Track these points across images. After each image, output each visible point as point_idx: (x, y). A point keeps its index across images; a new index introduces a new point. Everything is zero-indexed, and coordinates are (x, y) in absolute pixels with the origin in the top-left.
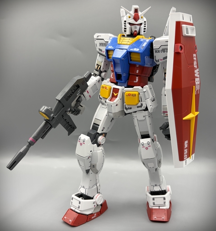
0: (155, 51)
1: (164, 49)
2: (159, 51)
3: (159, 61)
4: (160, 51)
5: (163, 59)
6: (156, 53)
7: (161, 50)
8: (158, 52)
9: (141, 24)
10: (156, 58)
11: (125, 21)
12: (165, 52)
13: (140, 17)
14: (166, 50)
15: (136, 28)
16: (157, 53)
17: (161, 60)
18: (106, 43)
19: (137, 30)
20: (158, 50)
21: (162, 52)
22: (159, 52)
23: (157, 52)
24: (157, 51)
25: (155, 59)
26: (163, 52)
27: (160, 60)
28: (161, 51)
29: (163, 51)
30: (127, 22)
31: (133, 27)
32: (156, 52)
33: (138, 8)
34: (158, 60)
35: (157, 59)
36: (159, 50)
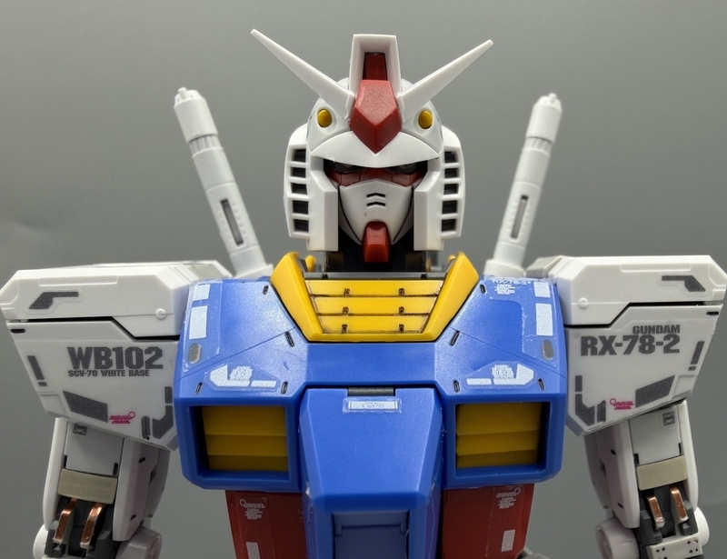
0: (584, 340)
1: (651, 329)
2: (608, 345)
3: (602, 417)
4: (619, 339)
5: (631, 397)
6: (590, 359)
7: (626, 338)
8: (599, 346)
9: (419, 170)
10: (585, 393)
11: (300, 154)
12: (652, 350)
13: (409, 118)
14: (659, 337)
15: (377, 199)
16: (597, 358)
17: (621, 406)
18: (144, 345)
19: (392, 215)
20: (606, 332)
21: (628, 351)
22: (613, 352)
23: (594, 352)
24: (594, 340)
25: (579, 398)
26: (642, 350)
27: (610, 410)
28: (626, 344)
29: (638, 344)
30: (309, 154)
31: (355, 194)
32: (588, 346)
33: (388, 45)
34: (602, 407)
35: (590, 401)
36: (613, 338)
